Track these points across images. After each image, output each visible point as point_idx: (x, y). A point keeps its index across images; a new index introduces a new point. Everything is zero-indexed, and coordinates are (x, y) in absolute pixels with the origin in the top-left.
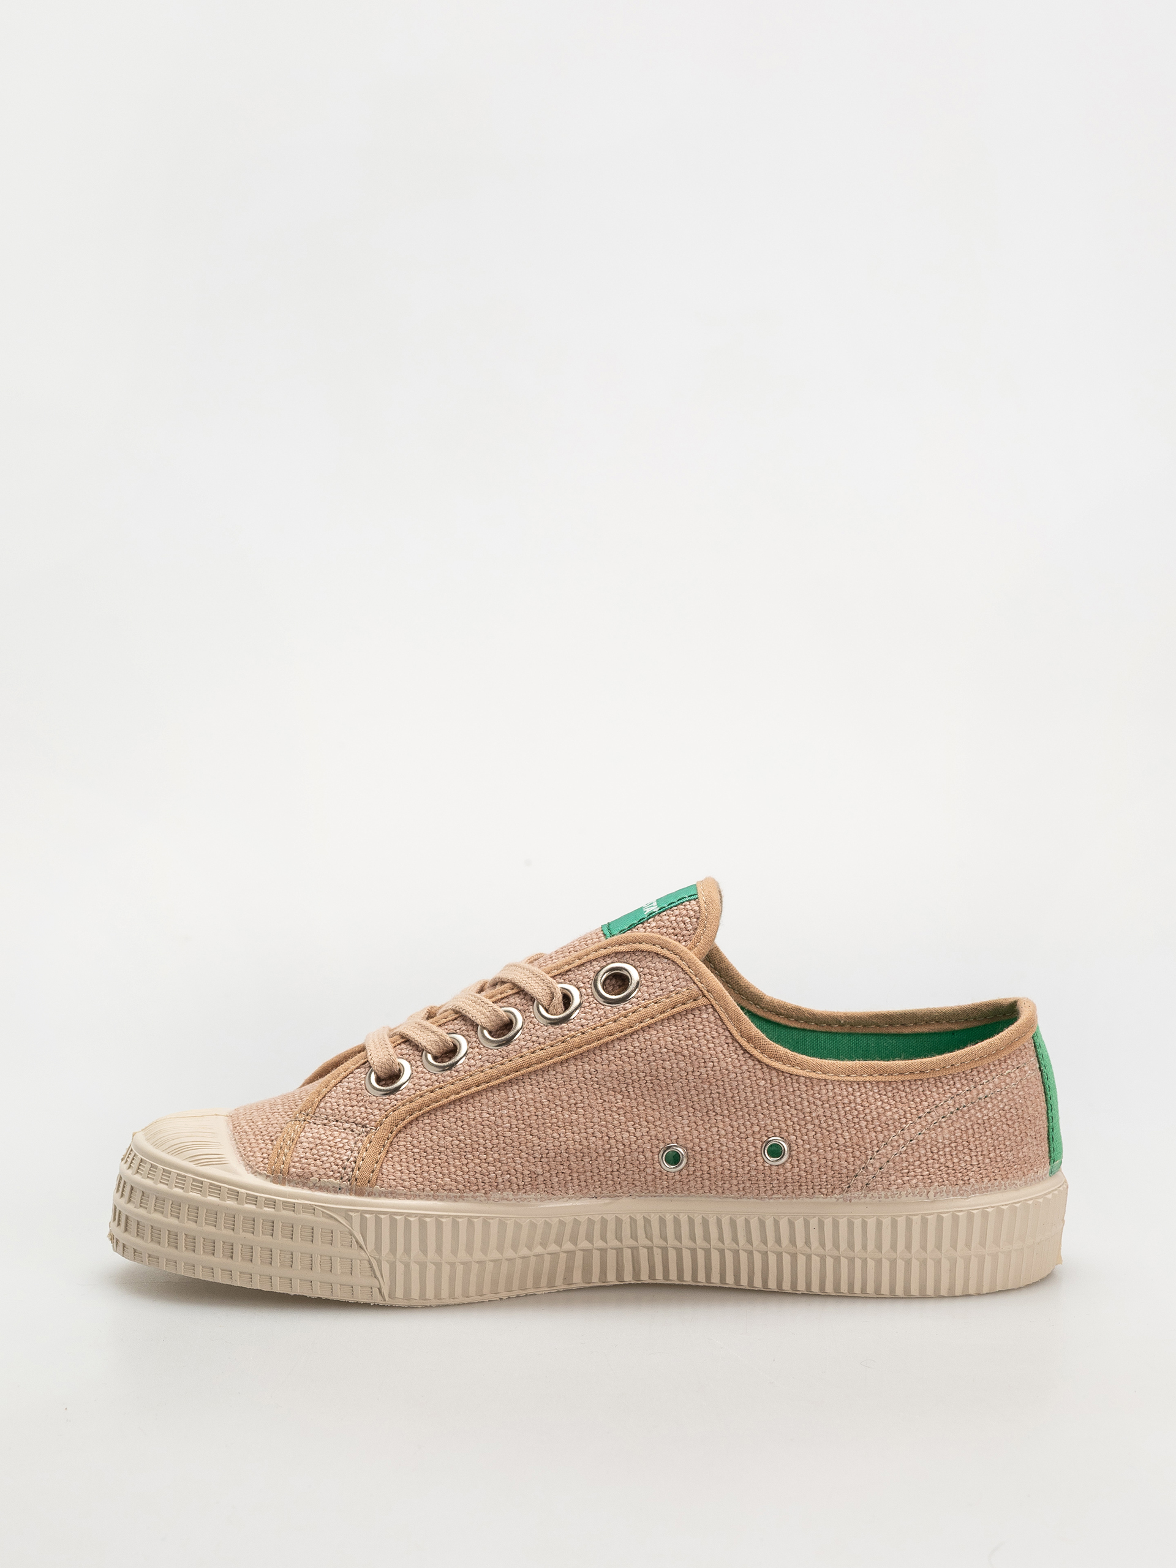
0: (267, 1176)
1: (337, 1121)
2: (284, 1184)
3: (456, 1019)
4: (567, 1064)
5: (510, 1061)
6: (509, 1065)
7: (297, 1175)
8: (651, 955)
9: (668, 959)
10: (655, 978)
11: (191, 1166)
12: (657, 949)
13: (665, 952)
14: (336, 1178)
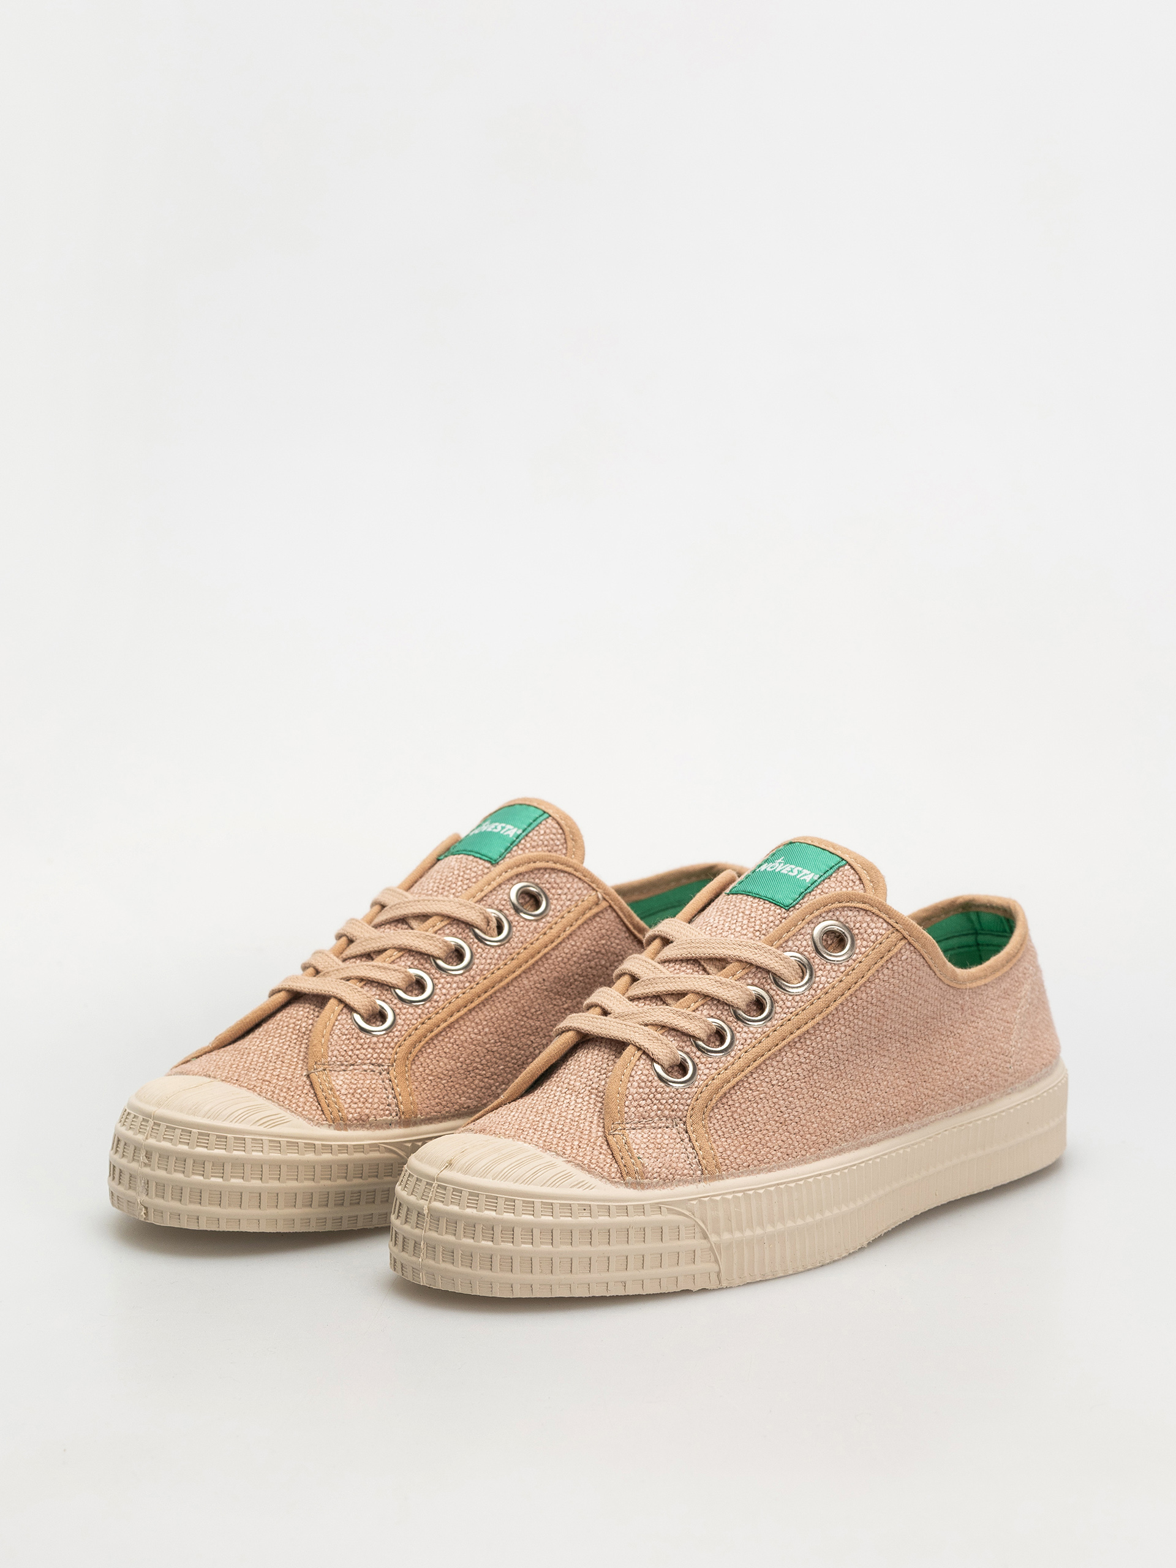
0: (330, 1125)
1: (353, 1065)
2: (346, 1130)
3: (402, 956)
4: (520, 979)
5: (477, 984)
6: (478, 989)
7: (356, 1120)
8: (548, 871)
9: (565, 872)
10: (560, 891)
11: (261, 1129)
12: (551, 865)
13: (559, 866)
14: (387, 1116)
